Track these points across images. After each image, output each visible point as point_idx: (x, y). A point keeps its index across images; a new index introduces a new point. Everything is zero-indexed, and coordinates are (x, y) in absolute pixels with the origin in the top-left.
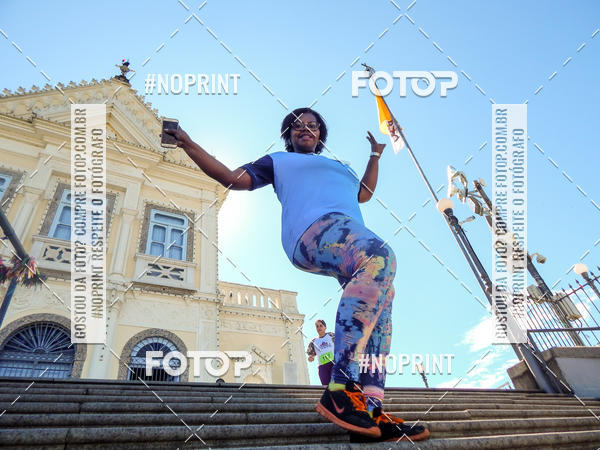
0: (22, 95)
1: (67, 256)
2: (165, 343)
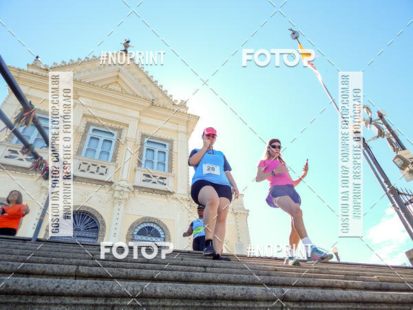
0: (64, 66)
1: (93, 169)
2: (155, 226)
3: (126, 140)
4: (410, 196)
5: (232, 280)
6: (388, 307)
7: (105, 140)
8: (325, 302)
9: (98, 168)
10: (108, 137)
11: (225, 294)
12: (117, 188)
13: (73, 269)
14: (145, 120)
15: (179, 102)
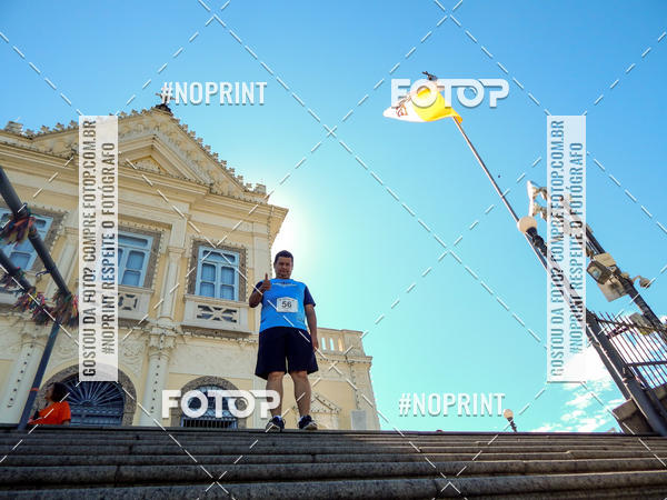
0: (60, 131)
3: (168, 252)
4: (614, 324)
6: (585, 496)
7: (132, 253)
8: (496, 494)
9: (122, 298)
10: (137, 247)
12: (155, 331)
13: (110, 471)
14: (199, 216)
15: (254, 186)
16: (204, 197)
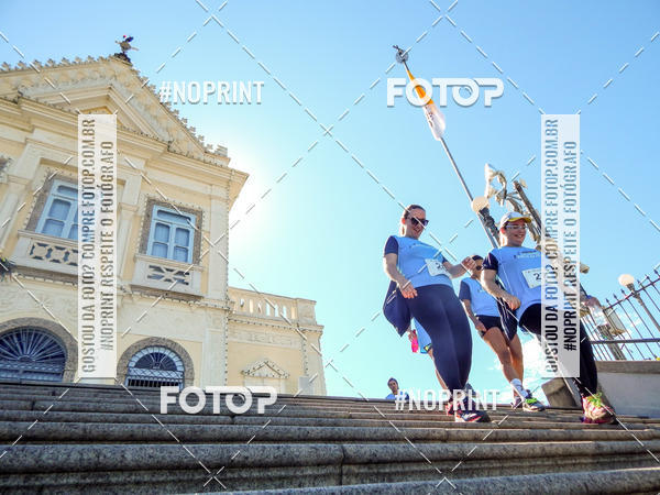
0: (6, 71)
1: (59, 255)
2: (167, 353)
3: (120, 208)
5: (271, 435)
9: (67, 253)
11: (247, 458)
14: (154, 175)
15: (215, 148)
16: (162, 154)
